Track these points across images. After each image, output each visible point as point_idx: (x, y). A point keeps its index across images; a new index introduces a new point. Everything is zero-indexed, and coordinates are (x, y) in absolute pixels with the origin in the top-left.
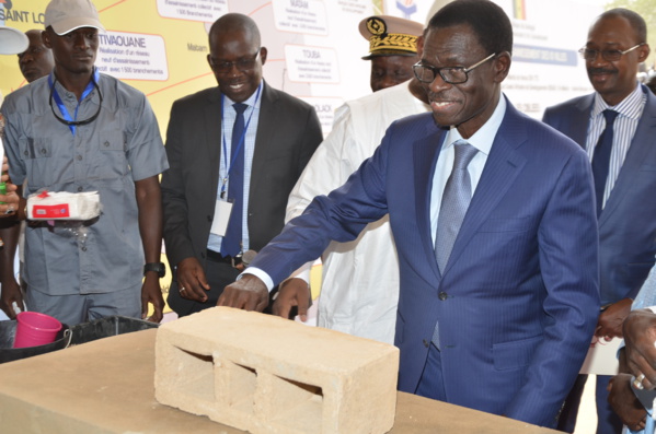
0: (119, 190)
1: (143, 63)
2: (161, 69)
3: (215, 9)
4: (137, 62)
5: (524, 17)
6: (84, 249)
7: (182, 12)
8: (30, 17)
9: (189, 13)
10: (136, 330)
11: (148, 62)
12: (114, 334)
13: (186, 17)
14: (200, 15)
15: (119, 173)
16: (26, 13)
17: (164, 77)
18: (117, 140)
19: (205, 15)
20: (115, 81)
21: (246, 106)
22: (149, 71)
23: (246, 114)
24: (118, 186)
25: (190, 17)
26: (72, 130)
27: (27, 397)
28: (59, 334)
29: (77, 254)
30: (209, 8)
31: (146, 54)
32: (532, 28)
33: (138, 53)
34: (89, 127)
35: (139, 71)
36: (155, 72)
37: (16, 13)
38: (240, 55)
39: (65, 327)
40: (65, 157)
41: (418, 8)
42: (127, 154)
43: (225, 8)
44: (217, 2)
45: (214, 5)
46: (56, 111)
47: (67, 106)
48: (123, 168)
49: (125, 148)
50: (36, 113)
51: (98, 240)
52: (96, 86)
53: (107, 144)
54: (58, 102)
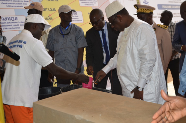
0: (74, 50)
1: (77, 18)
2: (81, 20)
3: (94, 3)
4: (75, 19)
6: (67, 65)
7: (86, 5)
8: (48, 9)
9: (88, 5)
10: (79, 88)
11: (78, 18)
12: (73, 89)
14: (91, 5)
15: (74, 47)
16: (47, 9)
17: (82, 22)
18: (73, 39)
19: (92, 5)
20: (74, 25)
21: (104, 29)
22: (78, 21)
24: (74, 49)
25: (88, 6)
26: (63, 37)
27: (51, 107)
29: (65, 66)
30: (93, 3)
31: (77, 16)
33: (75, 16)
34: (67, 36)
35: (76, 21)
36: (80, 21)
37: (44, 9)
39: (60, 88)
40: (61, 43)
42: (76, 42)
43: (97, 2)
44: (95, 1)
45: (94, 2)
46: (60, 32)
47: (63, 31)
48: (75, 45)
49: (75, 41)
50: (56, 33)
51: (70, 63)
52: (69, 25)
53: (71, 40)
54: (61, 30)
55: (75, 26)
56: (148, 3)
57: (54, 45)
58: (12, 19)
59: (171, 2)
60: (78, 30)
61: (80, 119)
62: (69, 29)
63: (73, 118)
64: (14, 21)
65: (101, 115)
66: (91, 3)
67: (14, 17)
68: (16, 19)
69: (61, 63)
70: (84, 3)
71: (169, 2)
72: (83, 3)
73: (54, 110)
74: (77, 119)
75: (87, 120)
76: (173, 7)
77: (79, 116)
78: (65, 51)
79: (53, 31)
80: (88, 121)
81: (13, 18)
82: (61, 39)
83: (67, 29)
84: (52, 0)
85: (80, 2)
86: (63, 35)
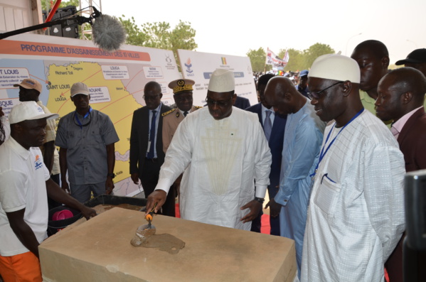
0: (98, 148)
1: (102, 97)
3: (124, 74)
4: (99, 97)
13: (114, 78)
14: (119, 77)
15: (98, 142)
17: (109, 100)
18: (97, 131)
20: (97, 112)
22: (104, 99)
24: (97, 146)
29: (84, 170)
30: (122, 74)
32: (229, 66)
34: (87, 127)
36: (106, 99)
40: (79, 137)
43: (127, 74)
46: (76, 122)
47: (80, 120)
48: (100, 140)
49: (100, 134)
50: (69, 122)
51: (91, 165)
52: (90, 113)
53: (93, 132)
54: (77, 119)
55: (99, 113)
56: (192, 71)
57: (67, 140)
58: (4, 103)
61: (115, 272)
62: (89, 117)
63: (103, 270)
64: (8, 107)
66: (120, 74)
67: (7, 101)
68: (10, 103)
69: (77, 166)
70: (110, 75)
72: (108, 75)
73: (73, 259)
74: (110, 271)
75: (126, 273)
77: (113, 267)
78: (84, 148)
79: (65, 121)
80: (128, 275)
81: (6, 103)
82: (78, 133)
83: (87, 118)
84: (64, 73)
85: (105, 74)
86: (81, 126)
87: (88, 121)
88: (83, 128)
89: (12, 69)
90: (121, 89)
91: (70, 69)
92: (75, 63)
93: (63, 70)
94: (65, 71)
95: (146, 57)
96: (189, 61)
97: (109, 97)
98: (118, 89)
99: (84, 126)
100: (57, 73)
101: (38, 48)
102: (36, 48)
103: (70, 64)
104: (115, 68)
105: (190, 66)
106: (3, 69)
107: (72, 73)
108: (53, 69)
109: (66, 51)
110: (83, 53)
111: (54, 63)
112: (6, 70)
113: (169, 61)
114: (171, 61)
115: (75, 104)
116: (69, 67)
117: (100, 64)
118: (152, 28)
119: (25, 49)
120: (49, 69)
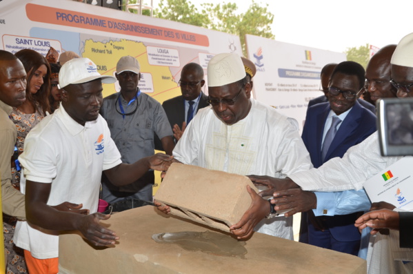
0: (142, 146)
5: (311, 59)
7: (159, 62)
11: (144, 85)
13: (161, 64)
15: (143, 138)
17: (152, 91)
19: (169, 64)
21: (194, 102)
22: (145, 89)
23: (194, 106)
24: (142, 144)
25: (163, 65)
26: (123, 117)
28: (107, 208)
30: (171, 60)
31: (144, 81)
32: (314, 64)
36: (148, 89)
38: (192, 81)
39: (109, 205)
40: (119, 129)
41: (264, 57)
43: (178, 60)
44: (175, 57)
45: (173, 59)
46: (119, 109)
47: (124, 106)
53: (138, 125)
54: (120, 104)
55: (148, 99)
56: (263, 65)
59: (300, 66)
60: (154, 106)
61: (143, 261)
62: (136, 104)
63: (130, 259)
65: (179, 255)
66: (168, 60)
70: (156, 59)
71: (297, 66)
72: (154, 59)
74: (138, 260)
75: (156, 263)
76: (304, 74)
77: (141, 256)
78: (123, 144)
80: (157, 266)
83: (133, 104)
84: (101, 52)
85: (150, 57)
86: (124, 115)
87: (134, 109)
88: (126, 117)
89: (43, 41)
90: (168, 78)
91: (109, 47)
92: (115, 40)
93: (101, 47)
94: (103, 48)
95: (203, 41)
96: (260, 51)
97: (151, 87)
98: (164, 78)
99: (127, 115)
100: (93, 50)
101: (76, 18)
102: (73, 18)
103: (110, 40)
104: (164, 52)
105: (261, 57)
106: (33, 39)
107: (111, 52)
108: (90, 45)
109: (107, 25)
110: (126, 29)
111: (91, 38)
112: (37, 40)
113: (233, 48)
114: (235, 49)
115: (121, 84)
116: (108, 45)
117: (145, 45)
118: (215, 10)
119: (60, 19)
120: (84, 44)
